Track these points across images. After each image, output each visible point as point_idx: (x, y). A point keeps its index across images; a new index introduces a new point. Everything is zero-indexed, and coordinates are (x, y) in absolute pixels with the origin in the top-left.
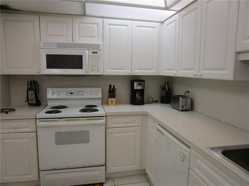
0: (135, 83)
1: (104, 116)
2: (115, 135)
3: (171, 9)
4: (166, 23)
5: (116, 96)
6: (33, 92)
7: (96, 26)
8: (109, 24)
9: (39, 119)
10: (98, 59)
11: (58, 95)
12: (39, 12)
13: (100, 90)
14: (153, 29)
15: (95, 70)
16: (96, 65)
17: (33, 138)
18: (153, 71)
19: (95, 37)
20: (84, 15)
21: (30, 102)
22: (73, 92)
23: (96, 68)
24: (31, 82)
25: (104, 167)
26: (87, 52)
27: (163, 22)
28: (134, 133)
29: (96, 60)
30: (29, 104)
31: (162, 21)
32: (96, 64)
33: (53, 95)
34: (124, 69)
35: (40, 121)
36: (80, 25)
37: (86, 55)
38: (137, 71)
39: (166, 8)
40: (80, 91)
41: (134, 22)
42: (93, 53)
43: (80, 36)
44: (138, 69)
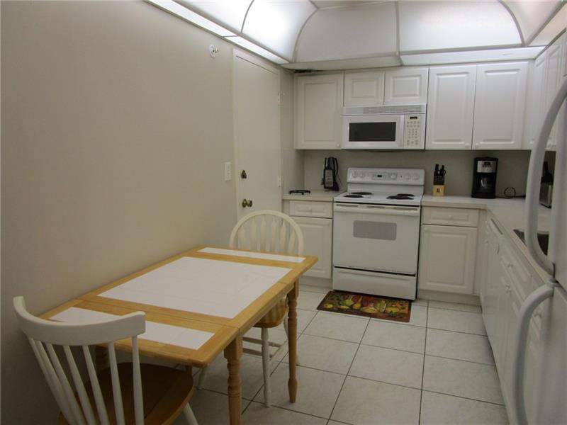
0: (480, 163)
1: (418, 206)
2: (434, 235)
3: (530, 45)
4: (537, 61)
5: (445, 182)
6: (331, 172)
7: (418, 78)
8: (438, 74)
9: (337, 202)
10: (418, 126)
11: (362, 177)
12: (344, 70)
13: (421, 173)
14: (515, 73)
15: (412, 142)
16: (414, 136)
17: (328, 225)
18: (512, 142)
19: (415, 95)
20: (402, 65)
21: (327, 185)
22: (382, 174)
23: (414, 140)
24: (329, 158)
25: (415, 278)
26: (402, 117)
27: (535, 59)
28: (464, 237)
29: (415, 128)
30: (325, 187)
31: (534, 57)
32: (415, 133)
33: (354, 177)
34: (460, 141)
35: (338, 205)
36: (396, 79)
37: (401, 121)
38: (481, 143)
39: (523, 45)
40: (392, 174)
41: (480, 65)
42: (411, 118)
43: (394, 96)
44: (484, 141)
